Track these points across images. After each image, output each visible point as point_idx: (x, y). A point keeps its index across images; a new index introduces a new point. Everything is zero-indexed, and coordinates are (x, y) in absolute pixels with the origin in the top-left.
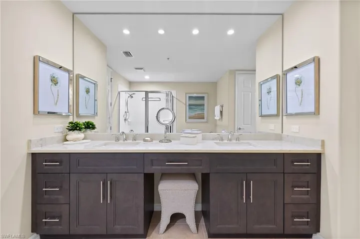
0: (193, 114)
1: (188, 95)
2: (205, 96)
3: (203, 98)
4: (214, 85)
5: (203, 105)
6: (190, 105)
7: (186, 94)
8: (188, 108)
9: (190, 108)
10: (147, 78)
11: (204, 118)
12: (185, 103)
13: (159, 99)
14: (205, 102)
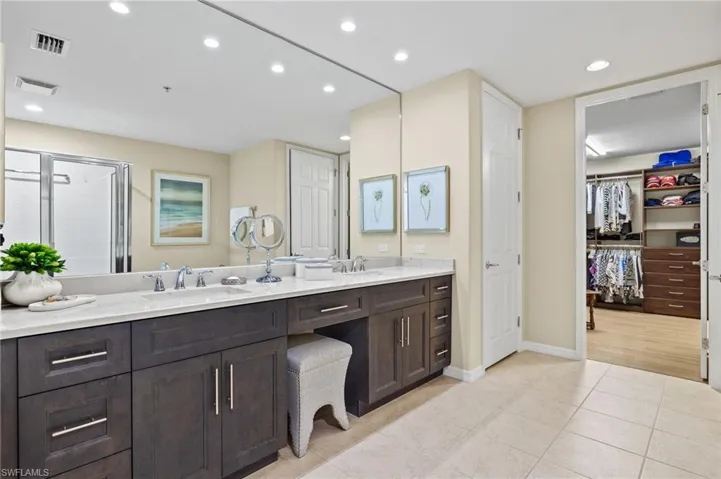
0: (173, 224)
1: (158, 177)
2: (205, 182)
3: (198, 187)
4: (225, 160)
5: (200, 204)
6: (163, 202)
7: (152, 173)
8: (158, 208)
9: (163, 210)
10: (34, 109)
11: (200, 235)
12: (149, 195)
13: (63, 179)
14: (205, 196)
